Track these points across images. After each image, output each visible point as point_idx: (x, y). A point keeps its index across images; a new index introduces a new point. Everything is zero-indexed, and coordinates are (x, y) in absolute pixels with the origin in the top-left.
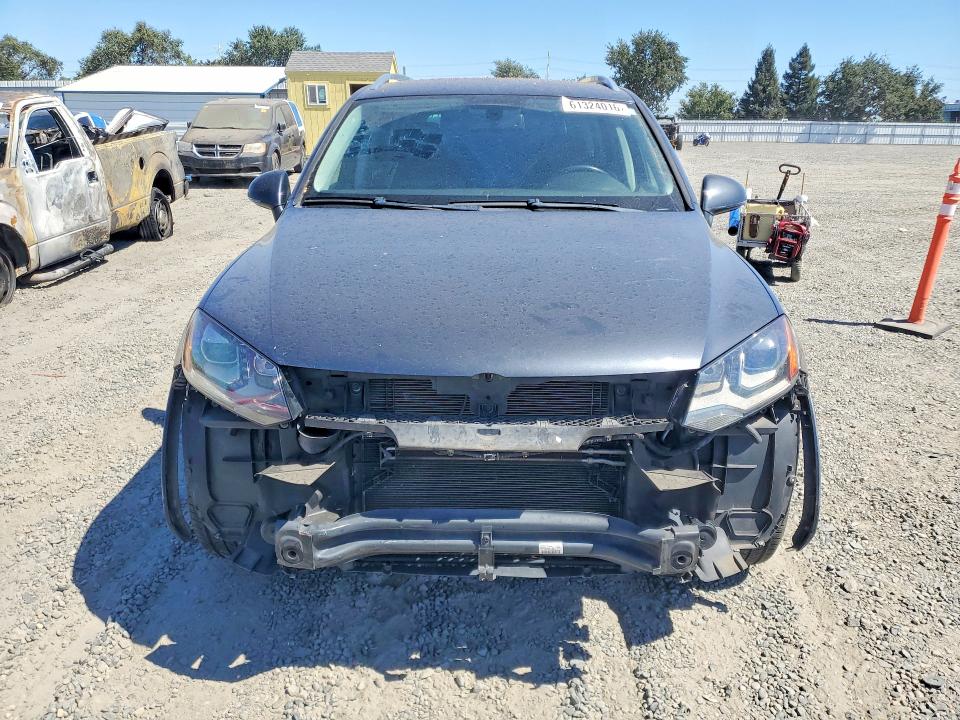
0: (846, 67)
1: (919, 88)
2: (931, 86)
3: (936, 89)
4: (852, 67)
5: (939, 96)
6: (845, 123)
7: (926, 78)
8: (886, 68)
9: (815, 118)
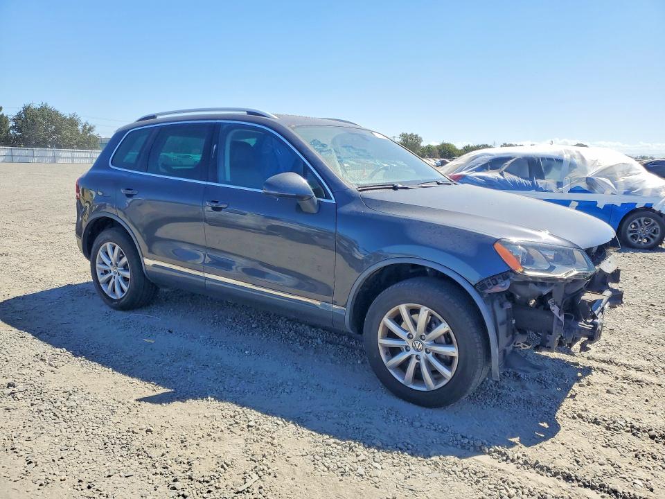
0: (27, 109)
1: (80, 127)
2: (88, 127)
3: (90, 129)
4: (32, 111)
5: (95, 133)
6: (38, 149)
7: (83, 121)
8: (56, 113)
9: (13, 145)
